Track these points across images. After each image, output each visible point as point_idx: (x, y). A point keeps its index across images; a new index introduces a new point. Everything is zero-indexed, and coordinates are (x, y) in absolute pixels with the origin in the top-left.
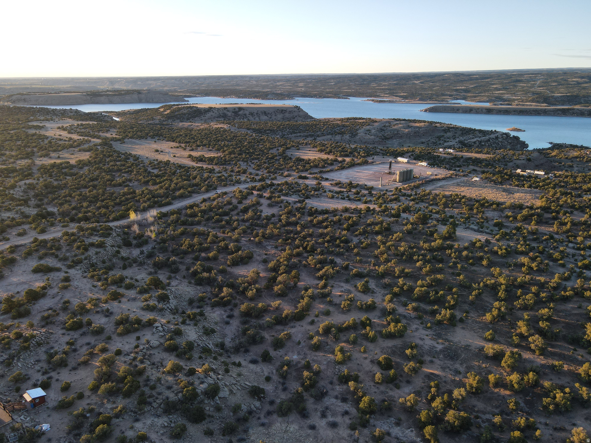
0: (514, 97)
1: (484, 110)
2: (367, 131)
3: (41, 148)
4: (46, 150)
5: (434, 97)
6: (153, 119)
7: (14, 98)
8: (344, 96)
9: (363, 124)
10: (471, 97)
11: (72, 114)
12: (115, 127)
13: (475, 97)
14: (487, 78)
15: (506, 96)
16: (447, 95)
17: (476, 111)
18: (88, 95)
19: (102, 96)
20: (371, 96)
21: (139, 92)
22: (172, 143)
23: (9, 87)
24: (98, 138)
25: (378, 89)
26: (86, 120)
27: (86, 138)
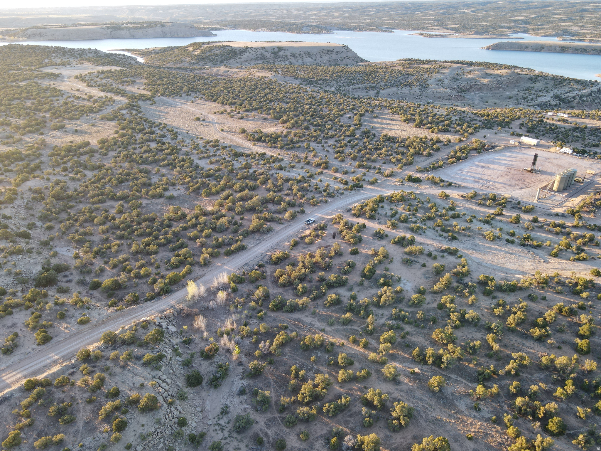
0: (583, 31)
1: (558, 48)
2: (439, 81)
3: (54, 114)
4: (61, 116)
5: (490, 29)
6: (182, 61)
7: (29, 32)
8: (387, 28)
9: (431, 71)
10: (533, 29)
11: (90, 55)
12: (140, 76)
13: (538, 29)
14: (548, 6)
15: (574, 30)
16: (504, 27)
17: (549, 50)
18: (108, 28)
19: (122, 29)
20: (418, 29)
21: (163, 25)
22: (214, 105)
23: (25, 17)
24: (123, 96)
25: (424, 20)
26: (107, 64)
27: (109, 95)
